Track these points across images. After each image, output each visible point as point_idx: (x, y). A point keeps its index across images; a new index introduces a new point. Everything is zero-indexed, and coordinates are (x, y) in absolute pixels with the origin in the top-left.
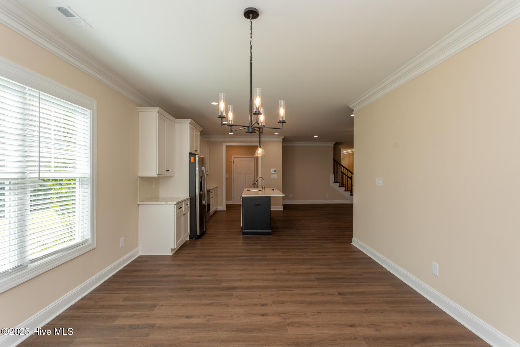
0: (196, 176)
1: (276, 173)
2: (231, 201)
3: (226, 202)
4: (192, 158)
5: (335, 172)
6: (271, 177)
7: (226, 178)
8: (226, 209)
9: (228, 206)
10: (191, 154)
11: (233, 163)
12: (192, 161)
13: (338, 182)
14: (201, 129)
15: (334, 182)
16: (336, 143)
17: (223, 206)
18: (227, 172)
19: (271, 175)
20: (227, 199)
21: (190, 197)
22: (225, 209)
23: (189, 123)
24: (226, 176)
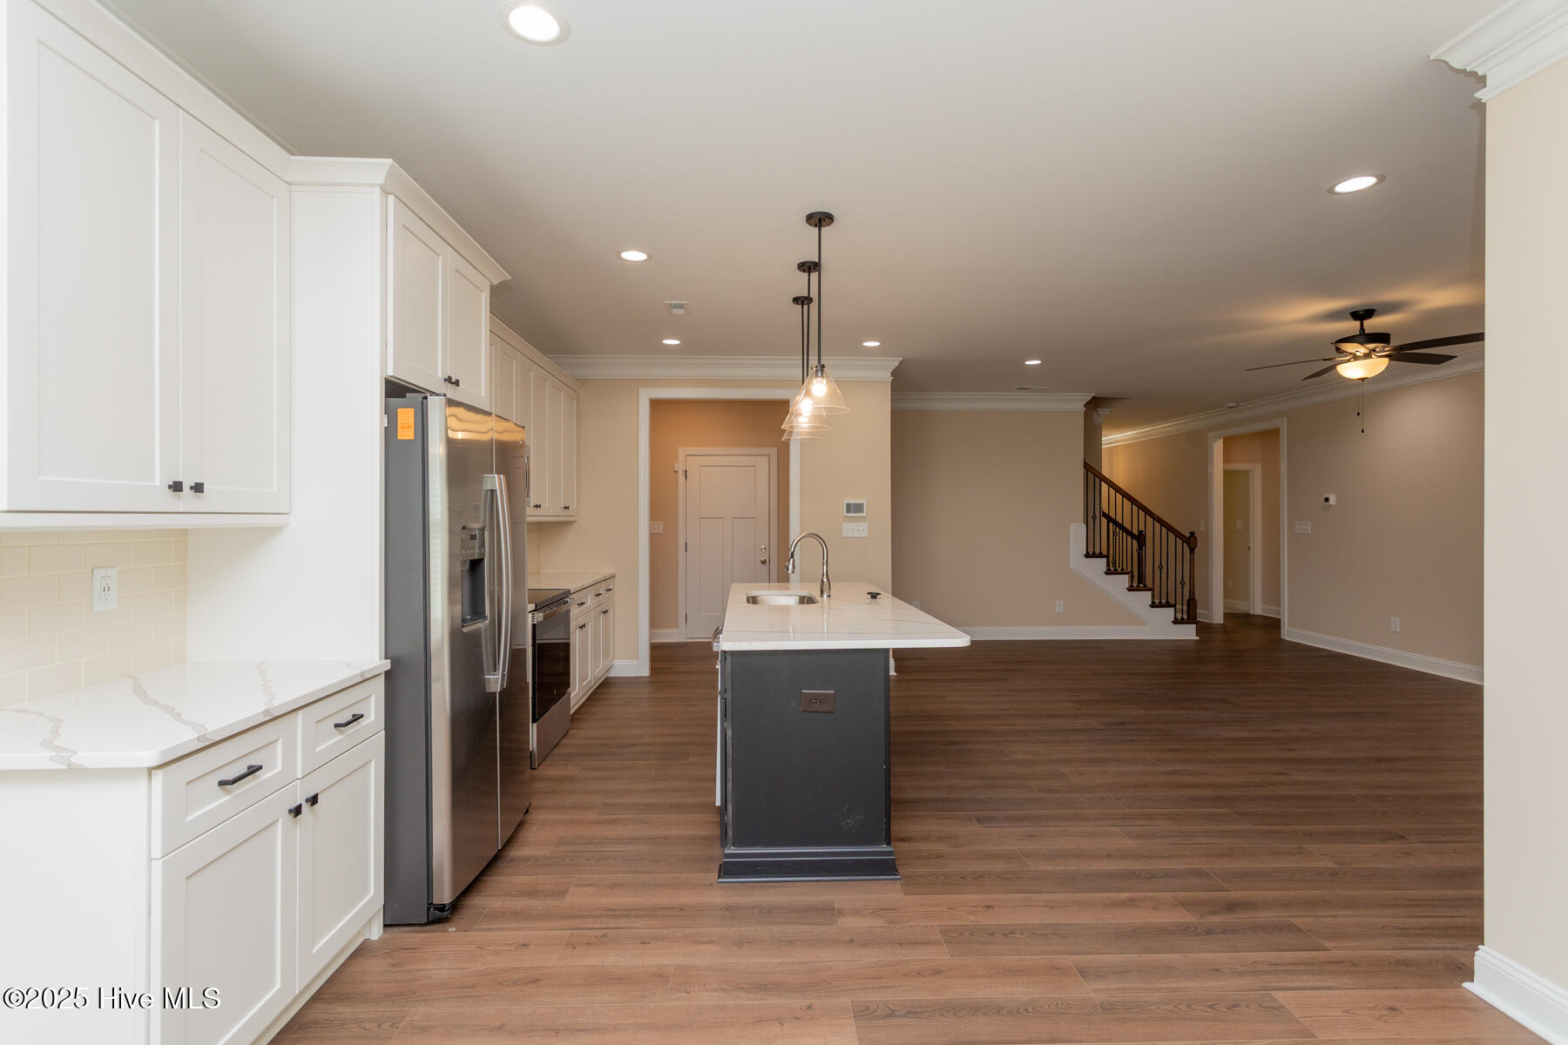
0: (432, 528)
1: (864, 515)
2: (675, 631)
3: (651, 636)
4: (406, 416)
5: (1091, 514)
6: (845, 535)
7: (654, 538)
8: (653, 670)
9: (660, 653)
10: (395, 390)
11: (681, 476)
12: (406, 432)
13: (1101, 553)
14: (499, 275)
15: (1087, 555)
16: (1093, 398)
17: (637, 658)
18: (654, 515)
19: (844, 524)
20: (654, 623)
21: (387, 665)
22: (644, 671)
23: (385, 192)
24: (650, 530)
